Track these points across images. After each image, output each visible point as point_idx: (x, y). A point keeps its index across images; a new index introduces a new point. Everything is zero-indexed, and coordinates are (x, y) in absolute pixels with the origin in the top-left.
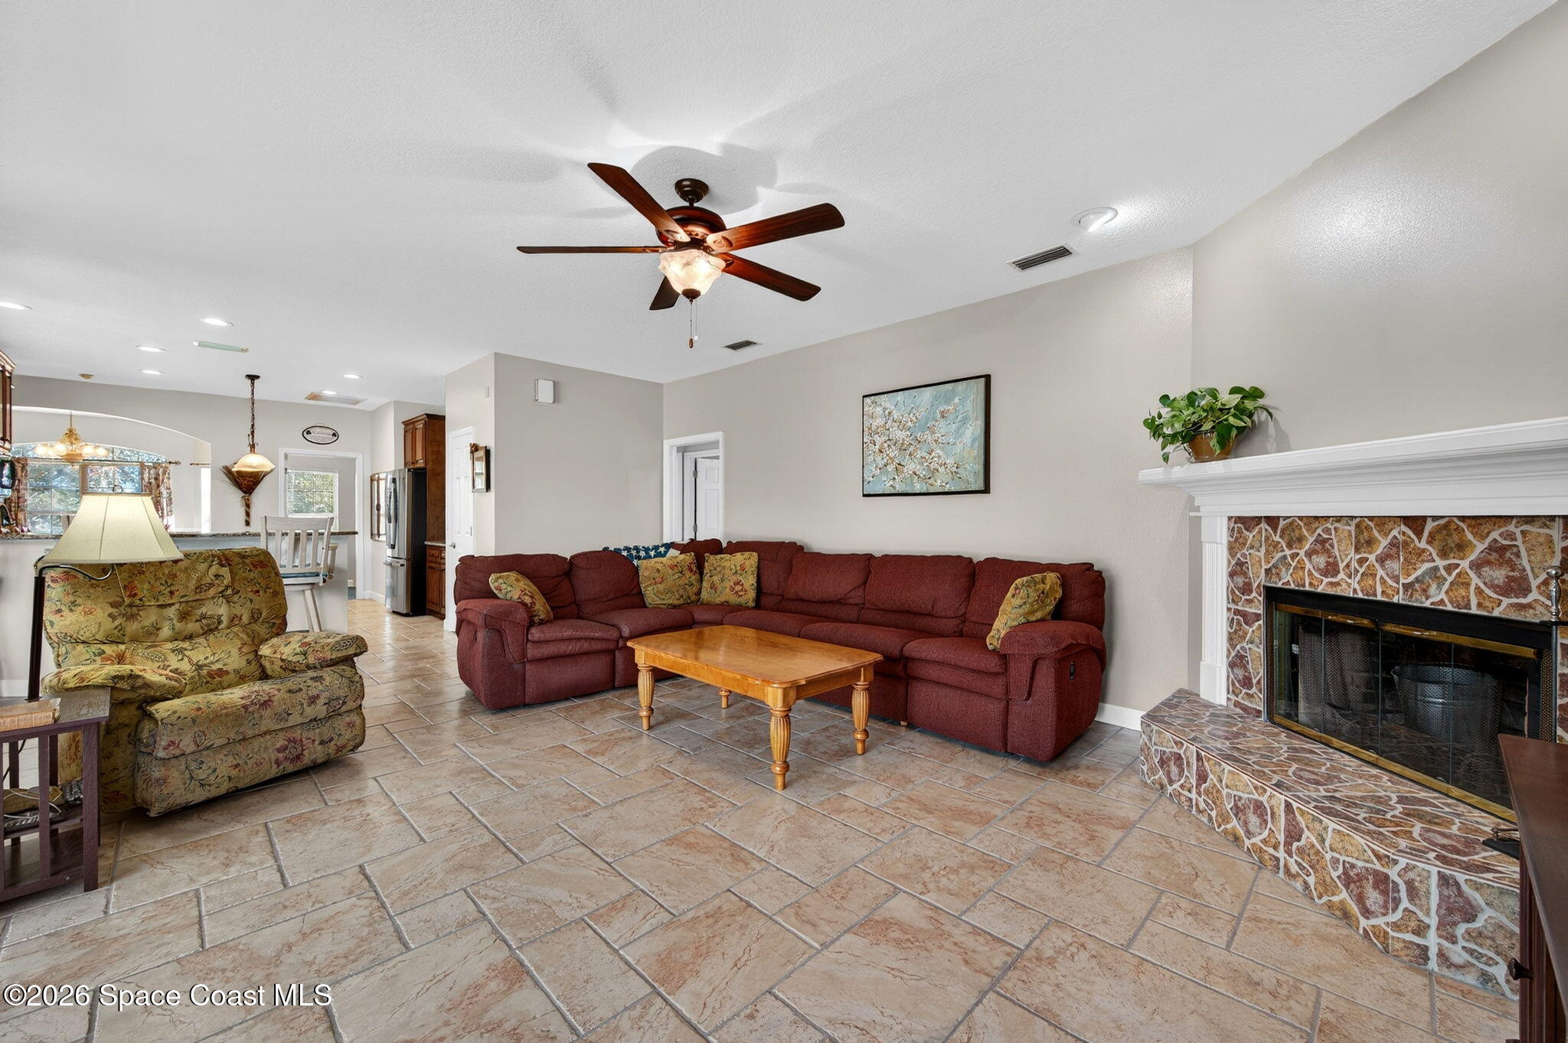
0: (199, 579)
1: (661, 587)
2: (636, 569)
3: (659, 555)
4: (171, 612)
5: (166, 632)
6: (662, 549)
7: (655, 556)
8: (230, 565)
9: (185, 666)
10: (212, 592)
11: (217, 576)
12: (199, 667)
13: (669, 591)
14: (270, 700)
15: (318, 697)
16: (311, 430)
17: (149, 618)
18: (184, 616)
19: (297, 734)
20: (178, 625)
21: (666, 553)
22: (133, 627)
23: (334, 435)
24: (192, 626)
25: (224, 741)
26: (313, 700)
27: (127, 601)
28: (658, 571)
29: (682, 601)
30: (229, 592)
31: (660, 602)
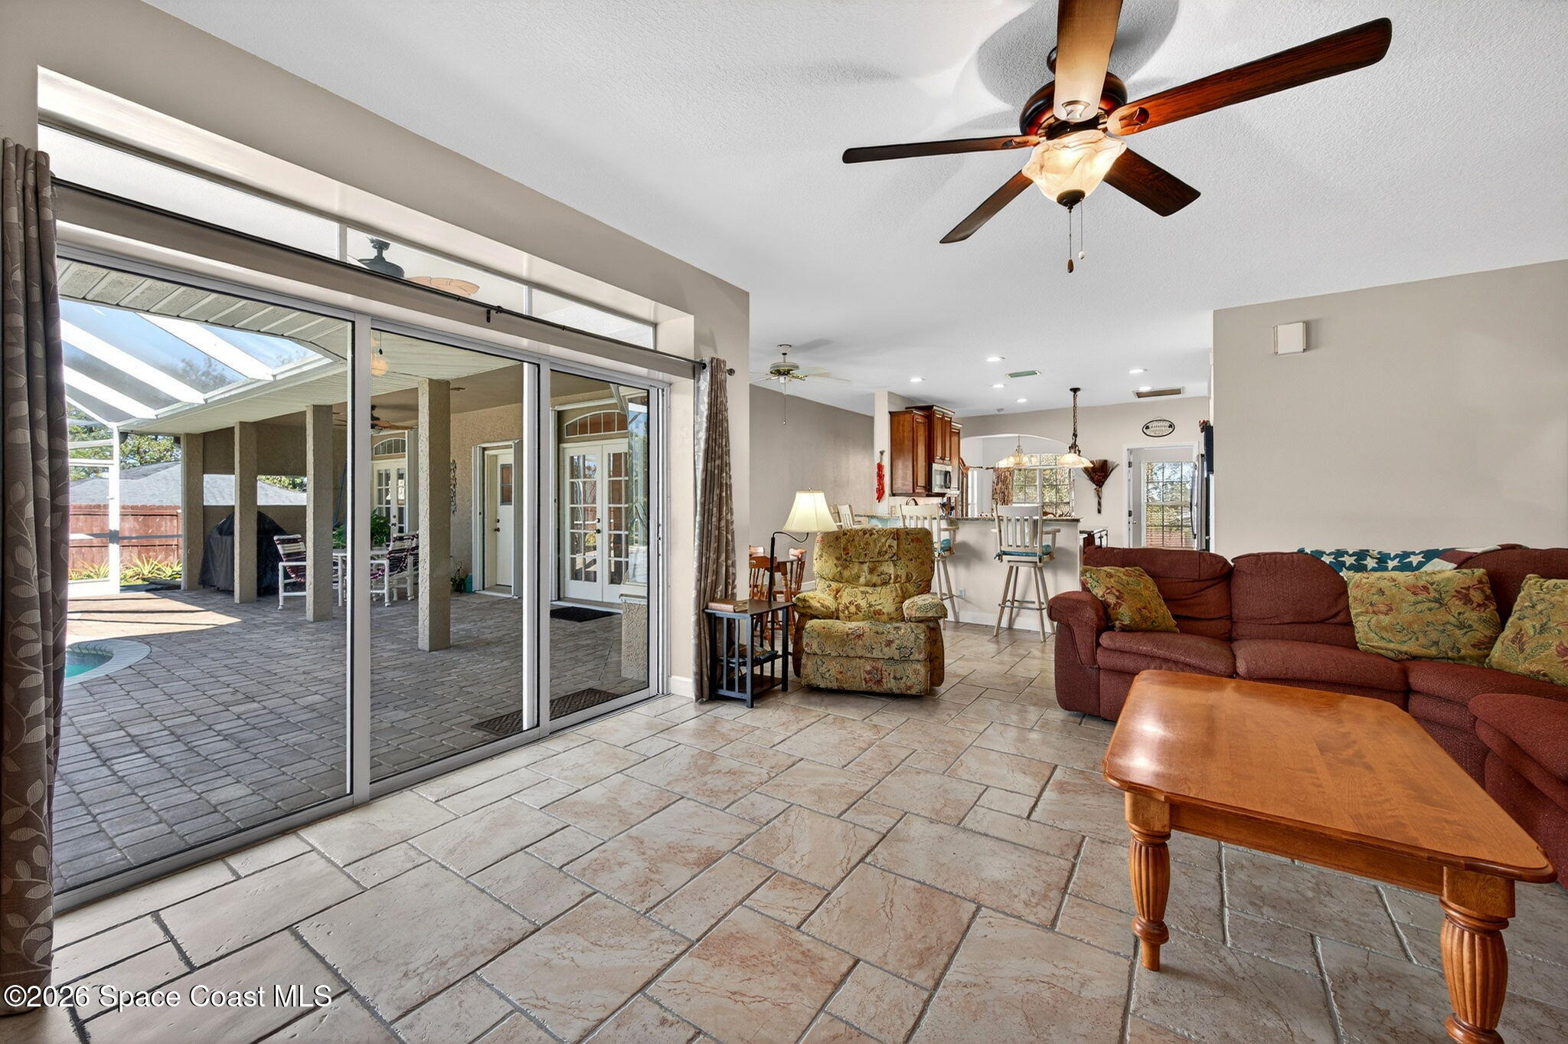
0: (881, 547)
1: (1386, 620)
2: (1343, 585)
3: (1405, 567)
4: (865, 567)
5: (862, 580)
6: (1415, 560)
7: (1395, 569)
8: (898, 539)
9: (863, 604)
10: (887, 557)
11: (890, 546)
12: (871, 606)
13: (1405, 629)
14: (863, 635)
15: (892, 642)
16: (1150, 425)
17: (855, 568)
18: (871, 571)
19: (879, 665)
20: (869, 577)
21: (1421, 565)
22: (846, 574)
23: (1170, 426)
24: (875, 579)
25: (836, 654)
26: (889, 643)
27: (844, 557)
28: (1381, 592)
29: (1433, 651)
30: (895, 558)
31: (1383, 644)
